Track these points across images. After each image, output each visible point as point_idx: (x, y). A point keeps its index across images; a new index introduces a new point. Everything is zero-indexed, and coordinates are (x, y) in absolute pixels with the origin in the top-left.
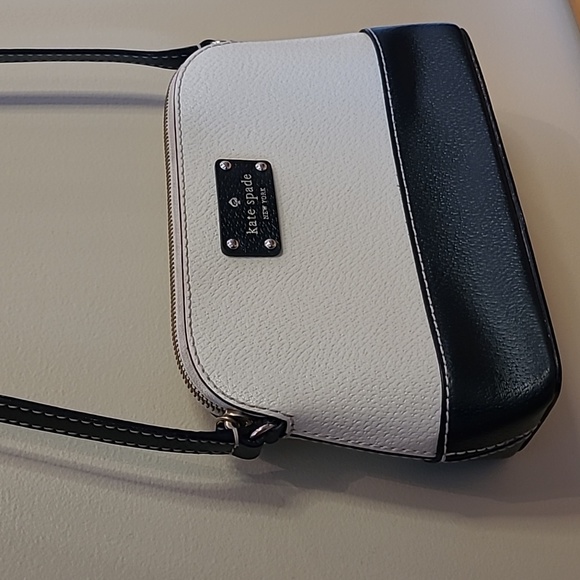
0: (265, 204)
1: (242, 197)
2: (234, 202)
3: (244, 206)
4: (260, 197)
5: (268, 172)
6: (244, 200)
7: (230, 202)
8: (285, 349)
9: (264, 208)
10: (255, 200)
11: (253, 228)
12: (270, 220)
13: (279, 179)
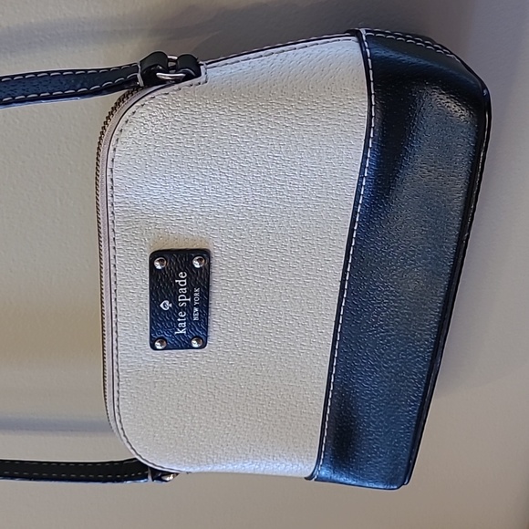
0: (197, 306)
1: (174, 300)
2: (166, 305)
3: (175, 309)
4: (193, 298)
6: (176, 303)
7: (162, 305)
9: (196, 310)
10: (187, 302)
11: (181, 329)
12: (199, 322)
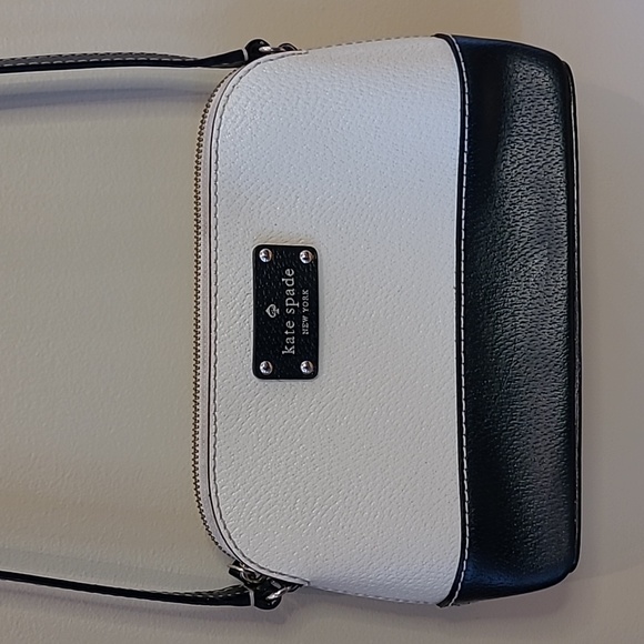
0: (306, 314)
1: (281, 304)
2: (272, 311)
3: (283, 317)
4: (301, 302)
5: (313, 266)
6: (282, 307)
7: (268, 311)
8: (310, 504)
9: (305, 319)
10: (295, 307)
11: (290, 346)
12: (309, 336)
13: (325, 269)
